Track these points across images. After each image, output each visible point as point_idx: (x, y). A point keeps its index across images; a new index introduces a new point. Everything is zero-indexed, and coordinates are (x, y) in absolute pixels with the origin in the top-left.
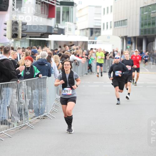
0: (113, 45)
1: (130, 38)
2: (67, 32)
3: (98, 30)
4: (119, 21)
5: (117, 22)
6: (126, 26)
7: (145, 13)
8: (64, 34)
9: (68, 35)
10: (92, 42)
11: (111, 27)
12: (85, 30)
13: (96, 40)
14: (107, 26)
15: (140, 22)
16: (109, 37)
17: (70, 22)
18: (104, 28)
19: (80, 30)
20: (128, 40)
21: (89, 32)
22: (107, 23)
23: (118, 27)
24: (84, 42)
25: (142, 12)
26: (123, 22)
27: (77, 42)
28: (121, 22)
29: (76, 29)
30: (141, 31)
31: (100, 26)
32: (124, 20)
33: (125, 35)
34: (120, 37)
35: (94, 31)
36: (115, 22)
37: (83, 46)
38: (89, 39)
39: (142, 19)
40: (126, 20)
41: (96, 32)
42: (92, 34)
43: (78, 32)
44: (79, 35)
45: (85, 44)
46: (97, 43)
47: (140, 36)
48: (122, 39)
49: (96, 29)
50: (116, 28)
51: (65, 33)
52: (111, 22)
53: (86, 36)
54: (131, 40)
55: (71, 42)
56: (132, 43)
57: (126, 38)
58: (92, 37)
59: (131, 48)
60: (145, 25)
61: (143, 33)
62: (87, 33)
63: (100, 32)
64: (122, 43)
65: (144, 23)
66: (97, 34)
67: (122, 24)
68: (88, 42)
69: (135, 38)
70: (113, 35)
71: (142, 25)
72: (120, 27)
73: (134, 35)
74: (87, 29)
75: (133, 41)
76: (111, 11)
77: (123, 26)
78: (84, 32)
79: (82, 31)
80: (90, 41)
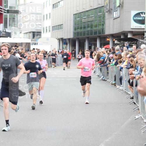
0: (51, 46)
1: (65, 40)
2: (13, 35)
3: (39, 34)
4: (57, 26)
5: (55, 26)
6: (62, 30)
7: (77, 19)
8: (10, 37)
9: (14, 38)
10: (34, 44)
11: (50, 31)
12: (28, 33)
13: (37, 42)
14: (47, 30)
15: (74, 27)
16: (48, 39)
17: (16, 27)
18: (44, 32)
19: (24, 33)
20: (63, 41)
21: (31, 35)
22: (46, 27)
23: (55, 31)
24: (27, 43)
25: (75, 18)
26: (59, 26)
27: (22, 43)
28: (58, 26)
29: (20, 33)
30: (74, 34)
31: (41, 30)
32: (60, 25)
33: (61, 37)
34: (57, 39)
35: (36, 34)
36: (53, 27)
37: (27, 46)
38: (31, 41)
39: (75, 24)
40: (62, 25)
41: (37, 35)
42: (34, 36)
43: (22, 35)
44: (24, 38)
45: (28, 45)
46: (38, 44)
47: (73, 38)
48: (59, 41)
49: (38, 32)
50: (53, 31)
51: (12, 37)
52: (49, 27)
53: (29, 38)
54: (66, 41)
55: (16, 44)
56: (67, 44)
57: (62, 39)
58: (34, 39)
59: (66, 47)
60: (77, 29)
61: (76, 35)
62: (29, 36)
63: (40, 35)
64: (59, 43)
65: (77, 27)
66: (39, 36)
67: (58, 28)
68: (31, 43)
69: (69, 39)
70: (51, 37)
71: (75, 29)
72: (57, 30)
73: (69, 37)
74: (30, 32)
75: (68, 42)
76: (50, 18)
77: (59, 30)
78: (28, 35)
79: (25, 34)
80: (32, 43)
